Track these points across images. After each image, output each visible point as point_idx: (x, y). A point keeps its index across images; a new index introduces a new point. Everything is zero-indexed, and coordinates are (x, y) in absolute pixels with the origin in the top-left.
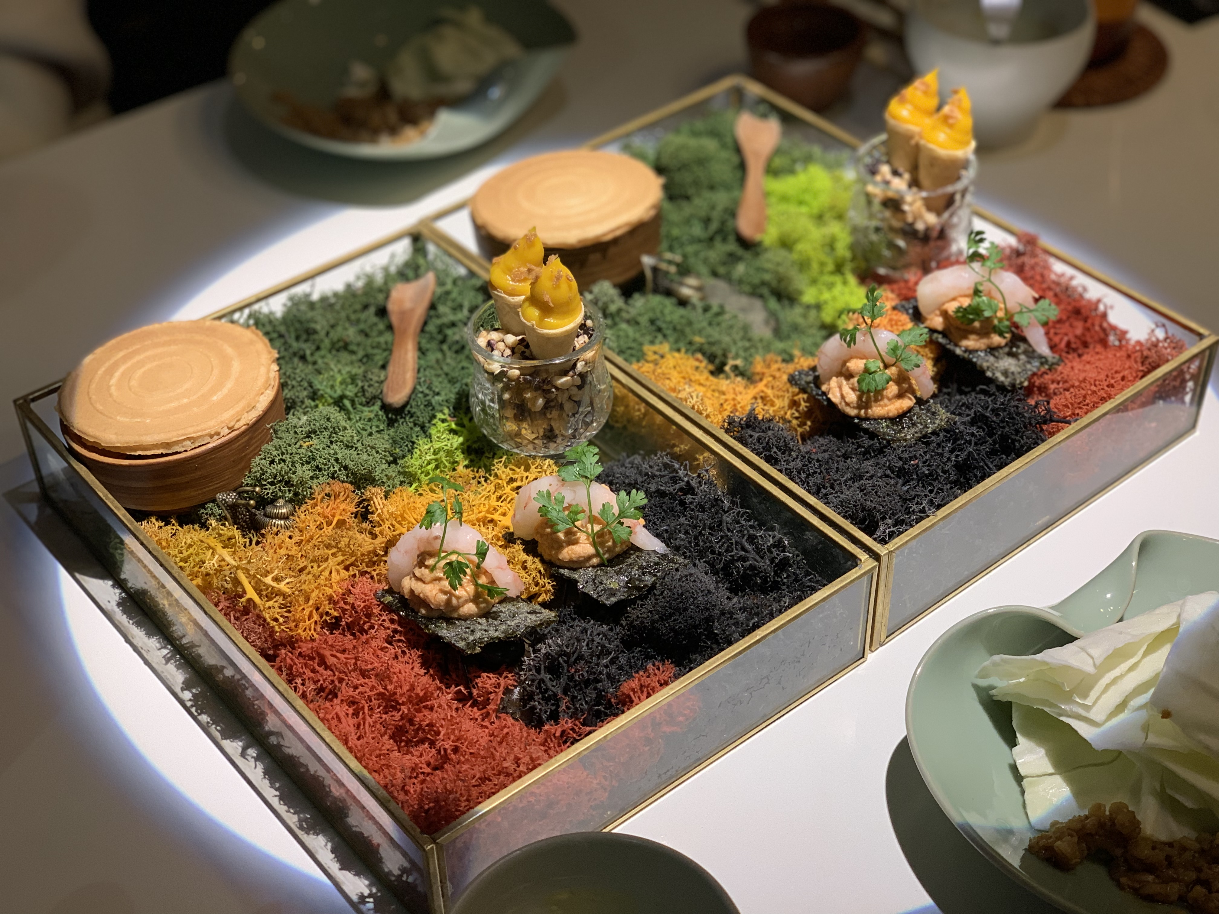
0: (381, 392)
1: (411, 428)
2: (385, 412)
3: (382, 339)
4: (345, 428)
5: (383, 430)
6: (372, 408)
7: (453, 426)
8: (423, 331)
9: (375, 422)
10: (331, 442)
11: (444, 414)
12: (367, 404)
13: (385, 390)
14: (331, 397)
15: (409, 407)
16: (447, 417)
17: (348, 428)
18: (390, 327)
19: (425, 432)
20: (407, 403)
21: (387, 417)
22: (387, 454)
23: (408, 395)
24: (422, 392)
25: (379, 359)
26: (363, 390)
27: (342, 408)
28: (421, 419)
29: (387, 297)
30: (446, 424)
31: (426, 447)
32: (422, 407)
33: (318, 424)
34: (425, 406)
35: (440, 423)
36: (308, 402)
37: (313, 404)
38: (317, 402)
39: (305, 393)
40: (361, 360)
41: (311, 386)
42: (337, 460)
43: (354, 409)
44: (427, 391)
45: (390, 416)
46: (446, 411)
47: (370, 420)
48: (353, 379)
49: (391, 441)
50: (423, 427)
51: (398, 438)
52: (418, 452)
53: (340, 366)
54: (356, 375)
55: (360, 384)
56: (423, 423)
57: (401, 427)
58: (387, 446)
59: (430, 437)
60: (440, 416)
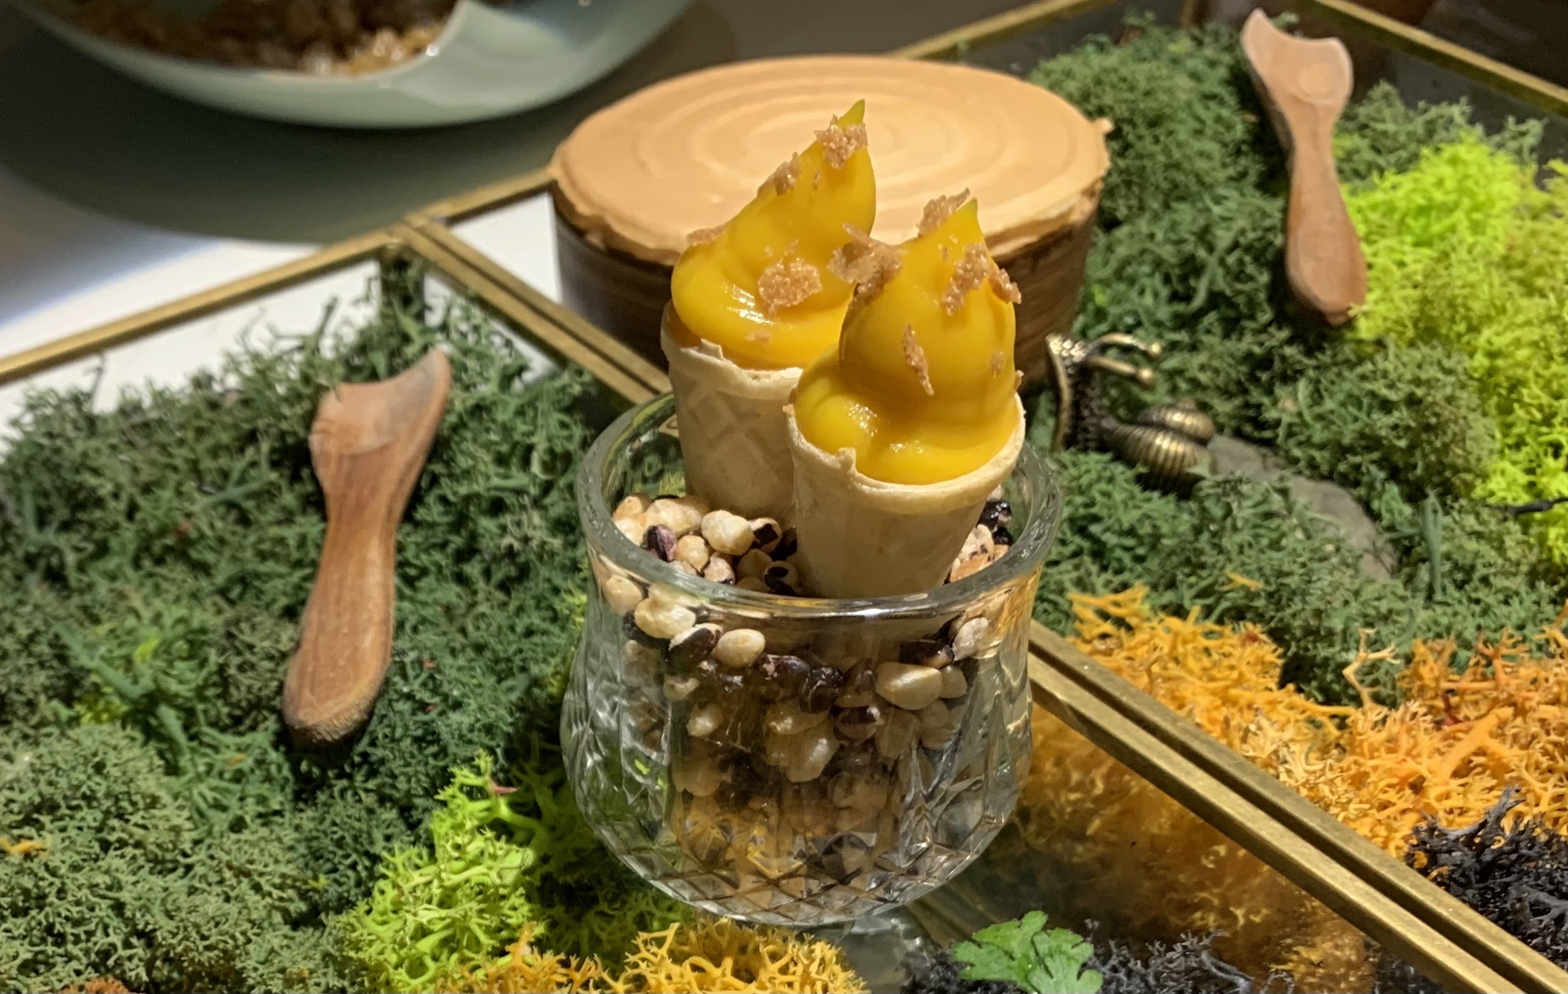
0: (280, 689)
1: (370, 811)
2: (288, 755)
3: (291, 534)
4: (154, 802)
5: (278, 813)
6: (247, 739)
7: (504, 812)
8: (408, 517)
9: (255, 787)
10: (106, 846)
11: (478, 772)
12: (235, 724)
13: (291, 682)
14: (122, 696)
15: (366, 740)
16: (486, 781)
17: (166, 798)
18: (316, 502)
19: (413, 826)
20: (361, 729)
21: (295, 769)
22: (291, 893)
23: (364, 704)
24: (410, 697)
25: (279, 588)
26: (223, 680)
27: (152, 733)
28: (402, 784)
29: (310, 418)
30: (482, 804)
31: (417, 878)
32: (406, 744)
33: (63, 782)
34: (417, 740)
35: (462, 799)
36: (51, 708)
37: (65, 713)
38: (79, 708)
39: (41, 678)
40: (223, 592)
41: (62, 658)
42: (119, 907)
43: (192, 738)
44: (425, 696)
45: (304, 766)
46: (485, 762)
47: (239, 777)
48: (196, 644)
49: (302, 849)
50: (405, 810)
51: (326, 842)
52: (392, 893)
53: (158, 604)
54: (203, 631)
55: (214, 658)
56: (409, 794)
57: (339, 806)
58: (290, 870)
59: (431, 847)
60: (465, 776)
